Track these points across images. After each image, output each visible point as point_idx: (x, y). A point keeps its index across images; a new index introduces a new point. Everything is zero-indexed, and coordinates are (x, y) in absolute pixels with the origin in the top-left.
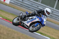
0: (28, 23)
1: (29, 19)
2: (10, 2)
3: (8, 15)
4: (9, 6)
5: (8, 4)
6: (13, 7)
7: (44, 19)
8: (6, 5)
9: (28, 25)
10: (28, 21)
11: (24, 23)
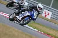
0: (20, 17)
1: (22, 14)
2: (51, 17)
3: (49, 30)
4: (50, 21)
5: (49, 19)
6: (54, 22)
7: (34, 13)
8: (47, 20)
9: (20, 19)
10: (20, 15)
11: (17, 18)
